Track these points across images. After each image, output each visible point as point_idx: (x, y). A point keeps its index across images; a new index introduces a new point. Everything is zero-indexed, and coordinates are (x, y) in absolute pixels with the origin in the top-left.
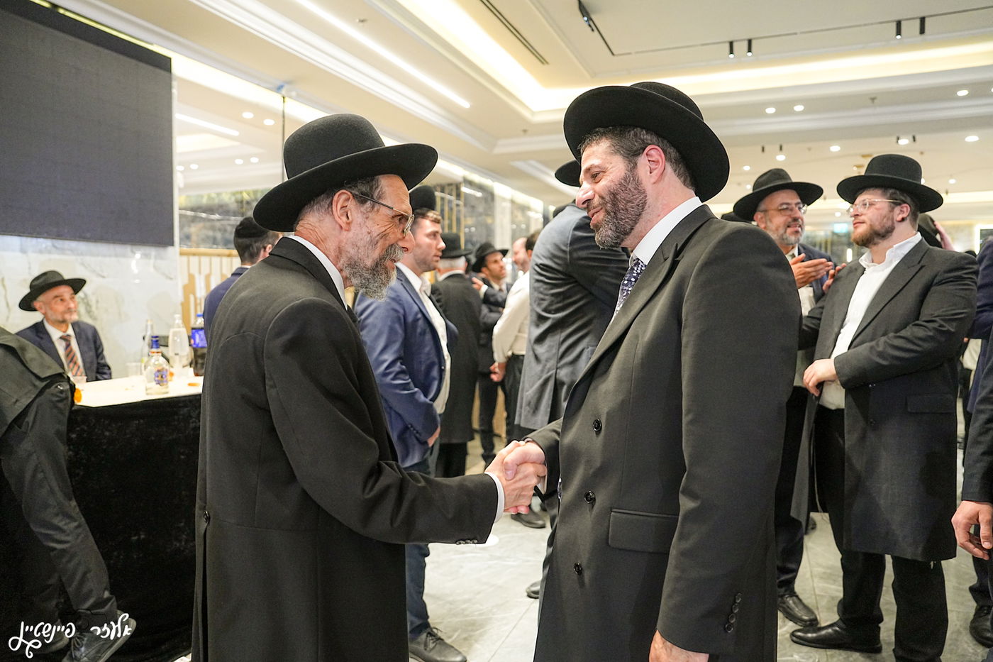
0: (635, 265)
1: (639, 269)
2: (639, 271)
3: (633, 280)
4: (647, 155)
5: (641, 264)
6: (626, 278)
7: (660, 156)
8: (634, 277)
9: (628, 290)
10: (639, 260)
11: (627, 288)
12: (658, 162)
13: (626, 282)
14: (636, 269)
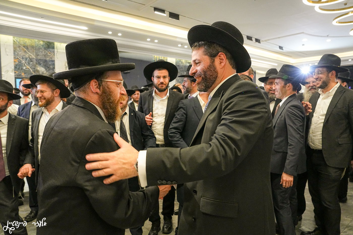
4: (219, 56)
7: (224, 57)
12: (223, 59)
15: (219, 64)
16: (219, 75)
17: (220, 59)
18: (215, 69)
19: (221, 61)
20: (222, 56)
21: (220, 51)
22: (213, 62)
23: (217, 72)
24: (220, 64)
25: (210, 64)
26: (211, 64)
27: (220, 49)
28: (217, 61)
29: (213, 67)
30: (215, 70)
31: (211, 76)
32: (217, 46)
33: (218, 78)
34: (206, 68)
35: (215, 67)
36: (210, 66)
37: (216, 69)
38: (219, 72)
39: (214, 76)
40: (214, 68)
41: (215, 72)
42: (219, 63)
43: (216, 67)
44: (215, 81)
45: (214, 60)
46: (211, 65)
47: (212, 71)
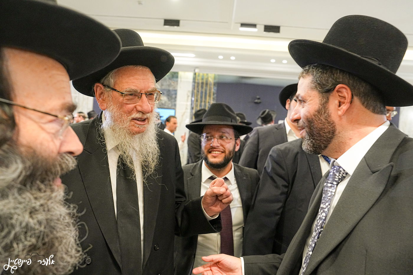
0: (337, 172)
1: (341, 175)
2: (340, 177)
3: (335, 183)
4: (337, 91)
5: (343, 171)
6: (329, 182)
8: (336, 181)
9: (332, 192)
10: (340, 167)
11: (331, 190)
13: (329, 185)
14: (337, 174)
15: (337, 106)
19: (342, 100)
20: (344, 91)
22: (325, 103)
23: (332, 124)
25: (319, 107)
26: (320, 105)
28: (334, 100)
29: (324, 113)
30: (329, 120)
34: (312, 114)
35: (328, 113)
37: (329, 116)
38: (337, 123)
40: (326, 115)
41: (329, 123)
42: (336, 104)
43: (331, 114)
44: (332, 138)
45: (328, 99)
47: (321, 120)
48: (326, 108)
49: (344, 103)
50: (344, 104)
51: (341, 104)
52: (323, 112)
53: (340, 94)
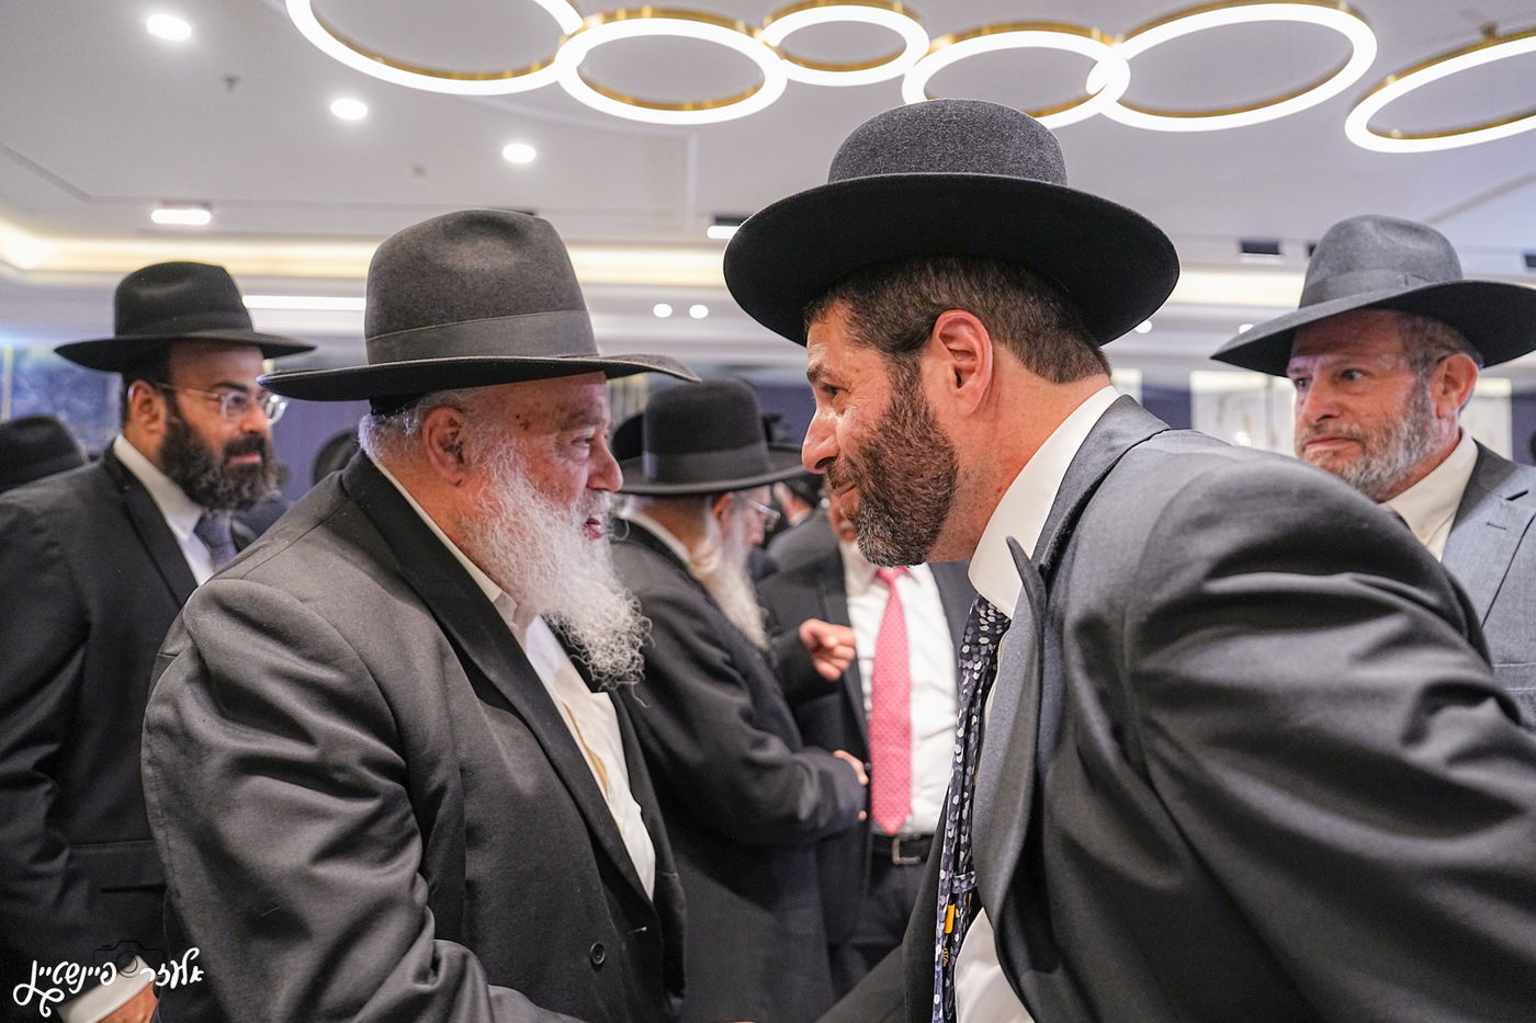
15: (953, 387)
16: (965, 460)
17: (950, 350)
18: (928, 424)
19: (965, 363)
20: (964, 331)
21: (945, 298)
22: (909, 384)
23: (943, 449)
24: (959, 383)
25: (892, 399)
26: (895, 393)
27: (944, 286)
28: (936, 368)
29: (914, 414)
30: (932, 436)
31: (910, 474)
32: (925, 269)
33: (967, 477)
34: (875, 429)
35: (926, 414)
36: (894, 413)
37: (933, 424)
38: (957, 444)
39: (928, 475)
42: (947, 381)
43: (935, 415)
44: (947, 499)
45: (916, 369)
46: (902, 406)
47: (908, 441)
48: (918, 398)
49: (971, 371)
50: (974, 375)
51: (963, 377)
52: (910, 414)
53: (953, 346)
